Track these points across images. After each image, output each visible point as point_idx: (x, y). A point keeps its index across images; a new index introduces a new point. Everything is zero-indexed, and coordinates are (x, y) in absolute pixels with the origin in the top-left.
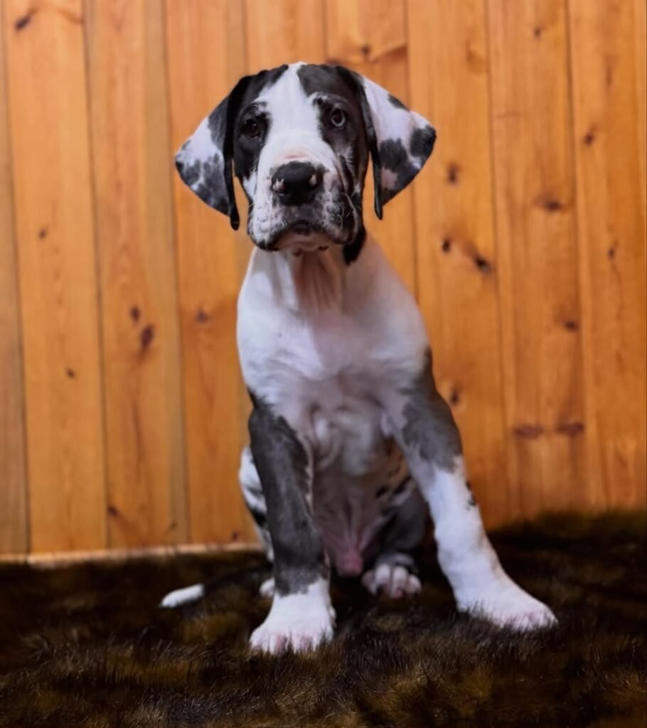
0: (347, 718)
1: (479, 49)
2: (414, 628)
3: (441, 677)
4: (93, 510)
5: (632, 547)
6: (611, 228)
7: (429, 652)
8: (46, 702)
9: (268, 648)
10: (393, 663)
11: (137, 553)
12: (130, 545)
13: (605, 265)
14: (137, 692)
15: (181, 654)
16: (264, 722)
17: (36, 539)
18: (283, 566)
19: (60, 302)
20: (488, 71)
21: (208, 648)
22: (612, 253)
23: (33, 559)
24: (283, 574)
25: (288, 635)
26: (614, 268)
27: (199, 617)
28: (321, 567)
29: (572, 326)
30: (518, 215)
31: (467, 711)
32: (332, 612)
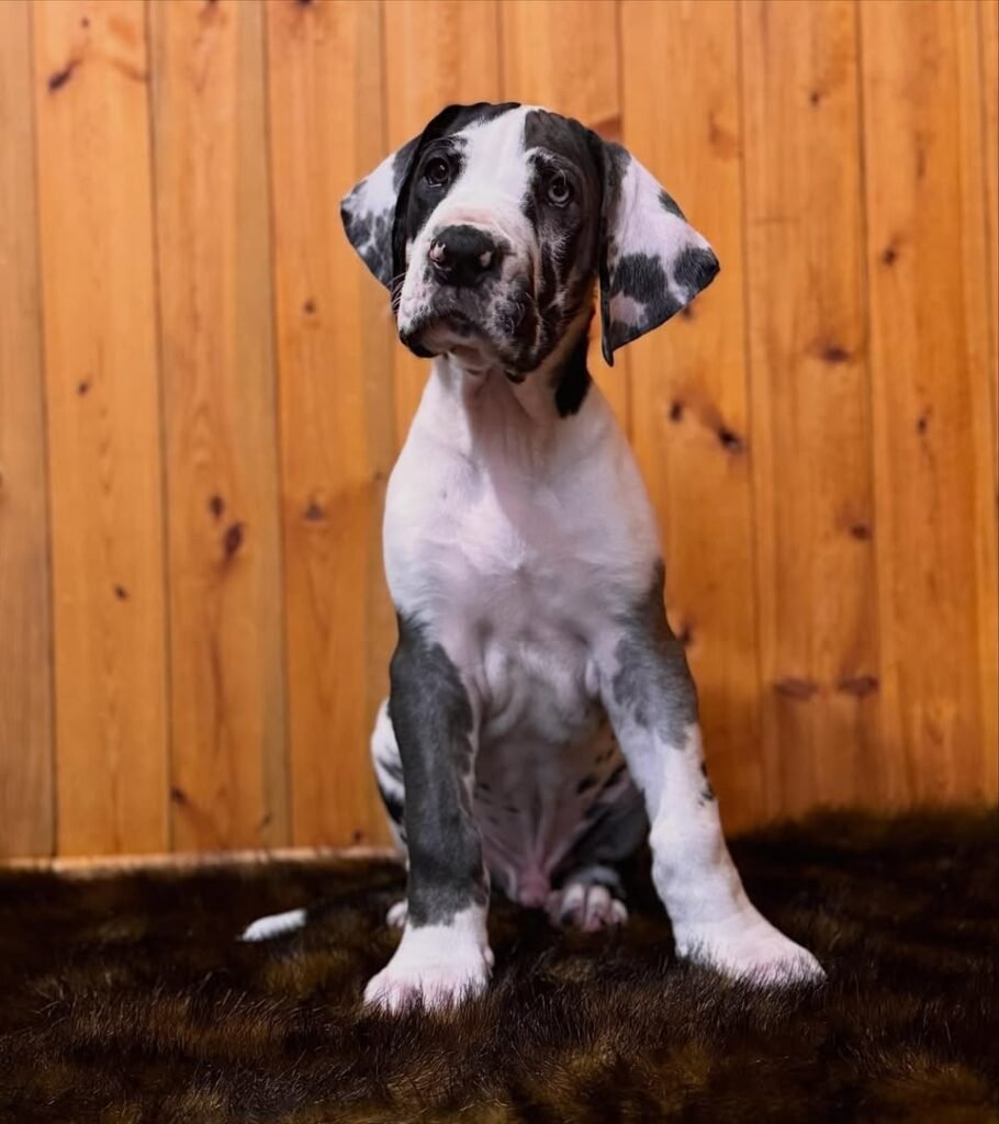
0: (492, 1112)
1: (729, 124)
2: (606, 979)
3: (638, 1053)
4: (151, 796)
5: (945, 864)
6: (921, 390)
7: (622, 1016)
8: (54, 1078)
9: (388, 1005)
10: (568, 1031)
11: (212, 859)
12: (202, 847)
13: (912, 441)
14: (186, 1067)
15: (259, 1011)
16: (370, 1115)
17: (66, 838)
18: (420, 881)
19: (107, 488)
20: (741, 156)
21: (302, 1003)
22: (922, 425)
23: (60, 865)
24: (419, 892)
25: (417, 987)
26: (925, 446)
27: (291, 957)
28: (475, 887)
29: (862, 533)
30: (782, 368)
31: (671, 1105)
32: (489, 955)
